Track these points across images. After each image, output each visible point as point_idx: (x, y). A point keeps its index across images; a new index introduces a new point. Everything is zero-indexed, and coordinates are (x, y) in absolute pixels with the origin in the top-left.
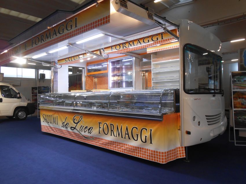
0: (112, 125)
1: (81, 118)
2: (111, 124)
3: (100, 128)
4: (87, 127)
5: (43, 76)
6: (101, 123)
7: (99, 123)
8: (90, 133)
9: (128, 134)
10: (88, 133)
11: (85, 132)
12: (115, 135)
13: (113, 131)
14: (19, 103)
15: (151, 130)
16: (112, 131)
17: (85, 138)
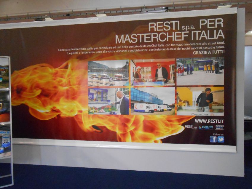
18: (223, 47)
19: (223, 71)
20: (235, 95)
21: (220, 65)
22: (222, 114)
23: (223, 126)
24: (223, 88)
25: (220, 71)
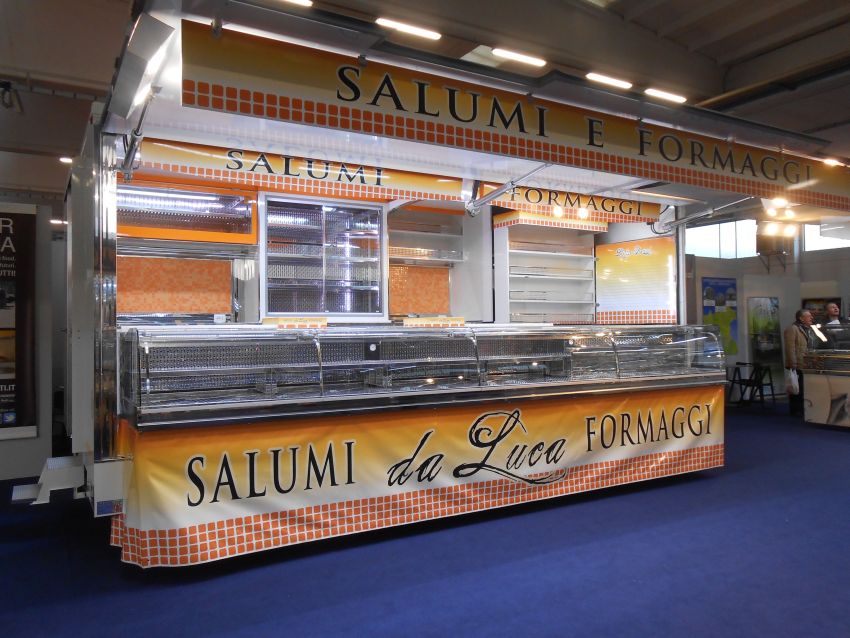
0: (626, 417)
1: (513, 420)
2: (623, 415)
3: (589, 433)
4: (542, 444)
6: (594, 419)
7: (589, 420)
8: (556, 462)
9: (665, 429)
10: (548, 463)
11: (531, 465)
12: (635, 440)
13: (627, 432)
15: (708, 406)
16: (625, 434)
17: (533, 485)
18: (12, 266)
19: (13, 304)
20: (34, 343)
21: (8, 296)
22: (12, 376)
23: (13, 395)
24: (13, 333)
25: (8, 305)
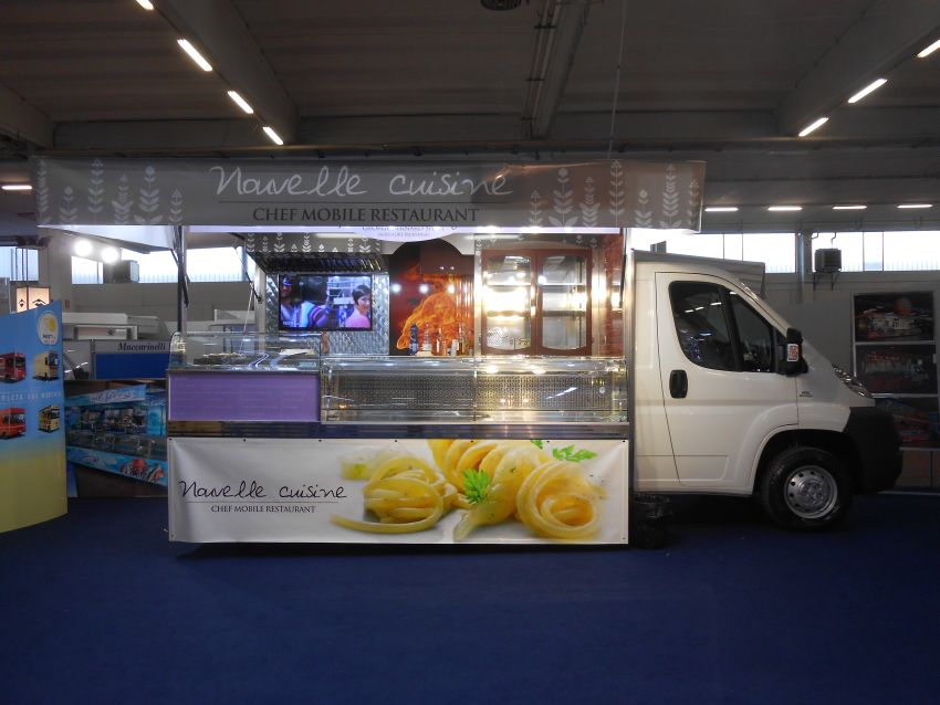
5: (831, 258)
14: (794, 405)
